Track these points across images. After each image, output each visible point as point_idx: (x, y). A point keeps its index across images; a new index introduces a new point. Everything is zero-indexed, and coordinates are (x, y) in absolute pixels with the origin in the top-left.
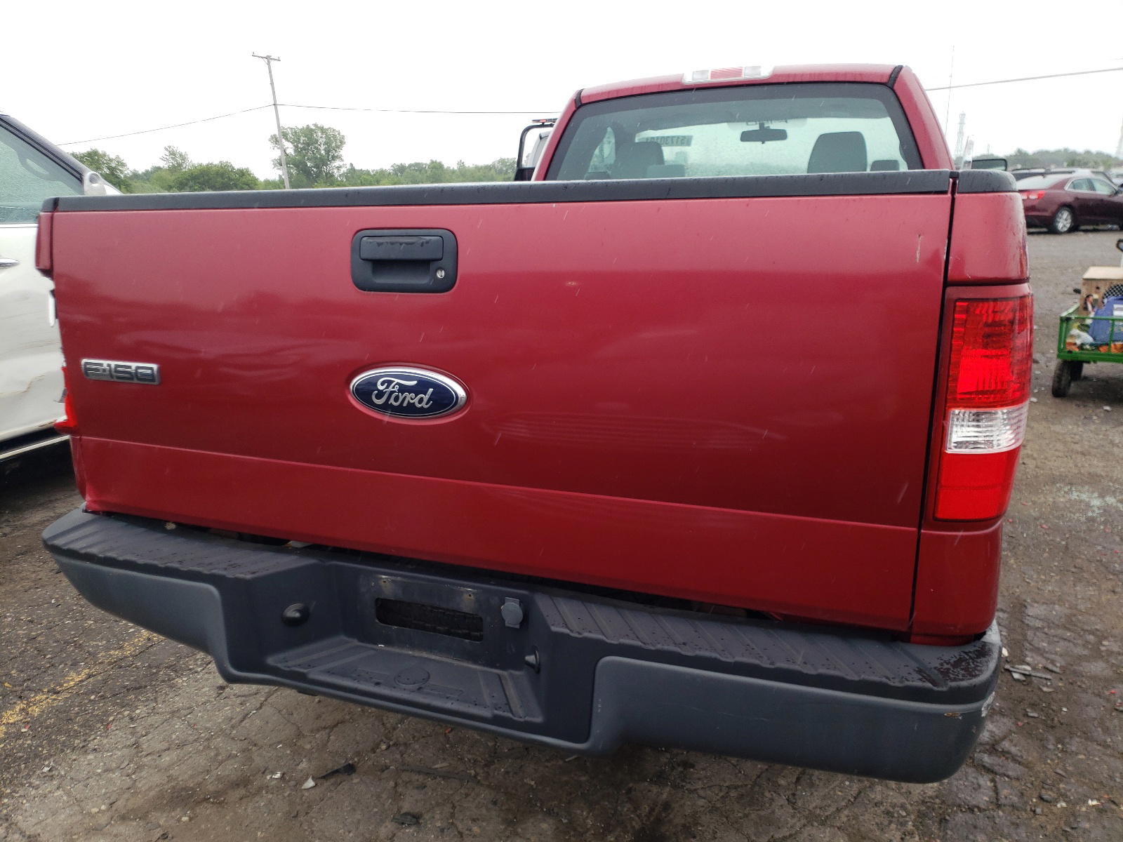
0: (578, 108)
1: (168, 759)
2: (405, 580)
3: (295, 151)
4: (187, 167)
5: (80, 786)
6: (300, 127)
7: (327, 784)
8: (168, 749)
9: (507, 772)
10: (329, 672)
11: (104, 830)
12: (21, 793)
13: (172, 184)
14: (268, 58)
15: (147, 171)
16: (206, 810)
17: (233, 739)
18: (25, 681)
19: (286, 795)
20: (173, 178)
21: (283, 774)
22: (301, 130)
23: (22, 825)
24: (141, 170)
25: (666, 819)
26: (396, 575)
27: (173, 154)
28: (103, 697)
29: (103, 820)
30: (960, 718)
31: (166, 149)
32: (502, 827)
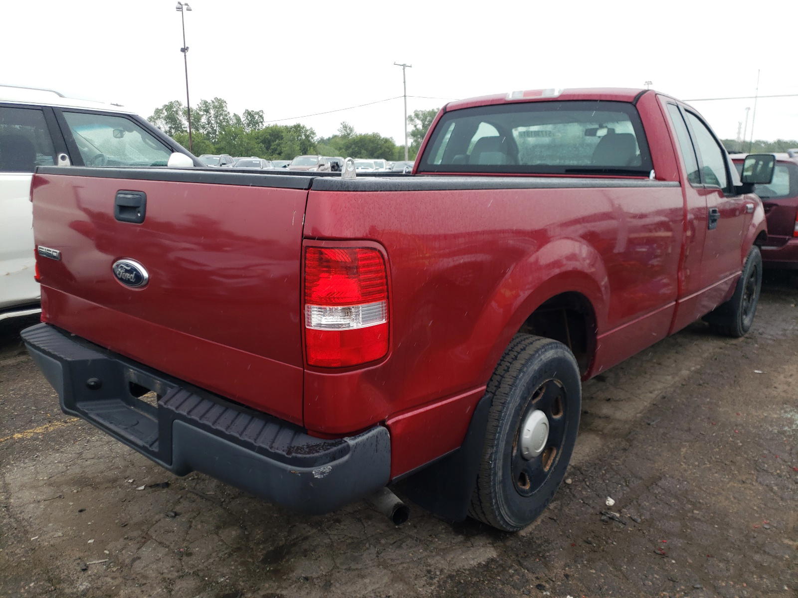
0: (444, 114)
1: (89, 462)
2: (138, 373)
3: (423, 126)
4: (353, 135)
5: (43, 467)
6: (428, 110)
7: (150, 490)
8: (93, 458)
9: (239, 503)
10: (98, 415)
11: (39, 488)
12: (17, 464)
13: (342, 146)
14: (404, 66)
15: (329, 138)
16: (88, 490)
17: (125, 460)
18: (56, 415)
19: (127, 491)
20: (343, 142)
21: (134, 481)
22: (429, 112)
23: (6, 478)
24: (326, 137)
25: (299, 544)
26: (135, 370)
27: (345, 127)
28: (84, 429)
29: (41, 483)
30: (299, 475)
31: (341, 124)
32: (213, 528)
